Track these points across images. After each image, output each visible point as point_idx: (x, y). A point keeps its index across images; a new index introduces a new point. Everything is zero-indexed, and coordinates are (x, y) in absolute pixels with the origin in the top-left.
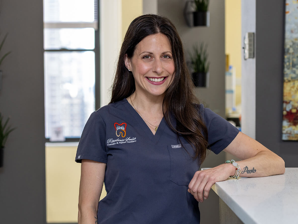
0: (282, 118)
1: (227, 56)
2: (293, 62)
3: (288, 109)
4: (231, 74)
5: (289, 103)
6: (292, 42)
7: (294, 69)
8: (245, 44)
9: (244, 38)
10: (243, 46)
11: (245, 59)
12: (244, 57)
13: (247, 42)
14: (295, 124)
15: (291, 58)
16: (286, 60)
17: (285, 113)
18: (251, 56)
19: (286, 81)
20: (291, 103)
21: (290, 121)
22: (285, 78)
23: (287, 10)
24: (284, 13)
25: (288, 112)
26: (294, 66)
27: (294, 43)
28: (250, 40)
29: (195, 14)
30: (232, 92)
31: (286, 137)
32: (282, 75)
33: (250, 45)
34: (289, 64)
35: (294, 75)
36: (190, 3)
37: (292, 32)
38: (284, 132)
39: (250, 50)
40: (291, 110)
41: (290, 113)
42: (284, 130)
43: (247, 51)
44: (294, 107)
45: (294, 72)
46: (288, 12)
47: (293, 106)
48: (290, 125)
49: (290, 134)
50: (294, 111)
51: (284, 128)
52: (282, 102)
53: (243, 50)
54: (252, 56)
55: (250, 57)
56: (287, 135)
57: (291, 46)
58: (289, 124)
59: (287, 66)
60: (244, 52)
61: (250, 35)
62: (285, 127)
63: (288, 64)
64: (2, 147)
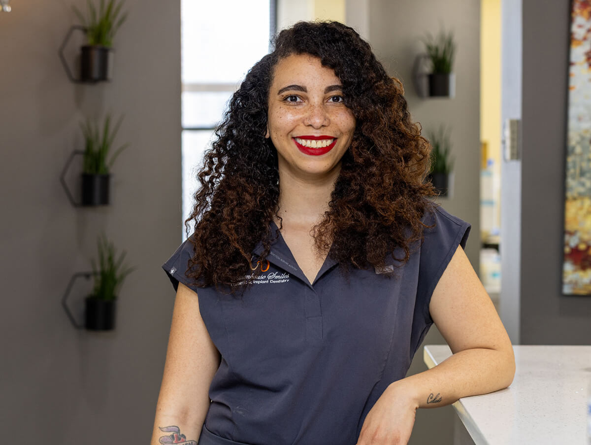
0: (563, 257)
1: (485, 145)
2: (581, 168)
3: (573, 244)
4: (490, 175)
5: (574, 234)
6: (580, 136)
7: (583, 180)
8: (504, 136)
10: (502, 139)
11: (505, 160)
13: (508, 133)
14: (584, 268)
15: (578, 162)
16: (570, 165)
17: (567, 250)
18: (515, 156)
19: (570, 198)
20: (579, 234)
21: (575, 264)
22: (569, 194)
23: (572, 84)
24: (567, 88)
25: (572, 249)
26: (582, 173)
27: (583, 138)
28: (512, 132)
29: (431, 78)
30: (491, 203)
31: (569, 289)
32: (564, 188)
33: (512, 140)
34: (575, 172)
35: (582, 190)
36: (422, 60)
37: (579, 119)
38: (566, 281)
39: (512, 147)
40: (577, 246)
41: (575, 251)
42: (566, 278)
44: (582, 241)
45: (583, 185)
46: (574, 88)
47: (580, 239)
48: (575, 271)
49: (576, 284)
50: (582, 247)
51: (565, 275)
52: (563, 232)
53: (503, 145)
55: (512, 158)
56: (571, 285)
57: (578, 143)
58: (574, 267)
59: (572, 174)
60: (504, 149)
61: (513, 123)
62: (567, 273)
63: (572, 171)
64: (114, 298)
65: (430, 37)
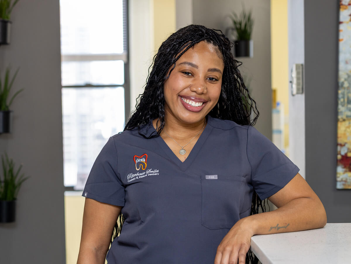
0: (336, 163)
1: (274, 91)
2: (348, 98)
3: (343, 153)
4: (278, 112)
5: (344, 145)
6: (347, 74)
7: (350, 106)
8: (292, 77)
9: (292, 71)
10: (290, 80)
11: (293, 95)
12: (292, 92)
13: (294, 75)
15: (346, 93)
16: (340, 96)
17: (339, 157)
19: (341, 120)
20: (347, 146)
21: (345, 167)
22: (340, 117)
23: (341, 37)
24: (337, 40)
25: (342, 156)
26: (349, 102)
27: (349, 76)
28: (298, 73)
29: (237, 43)
30: (280, 132)
31: (340, 185)
32: (336, 112)
33: (298, 79)
34: (344, 101)
35: (349, 114)
37: (347, 63)
38: (339, 179)
39: (298, 84)
40: (346, 154)
41: (345, 158)
42: (339, 177)
43: (294, 86)
44: (350, 150)
45: (350, 110)
46: (342, 40)
47: (348, 149)
48: (346, 172)
49: (346, 181)
50: (350, 155)
51: (338, 175)
52: (337, 144)
53: (290, 84)
54: (301, 91)
55: (297, 93)
56: (342, 183)
57: (346, 80)
58: (344, 170)
59: (341, 102)
60: (292, 87)
61: (297, 66)
62: (340, 174)
63: (342, 100)
64: (14, 199)
65: (235, 15)
